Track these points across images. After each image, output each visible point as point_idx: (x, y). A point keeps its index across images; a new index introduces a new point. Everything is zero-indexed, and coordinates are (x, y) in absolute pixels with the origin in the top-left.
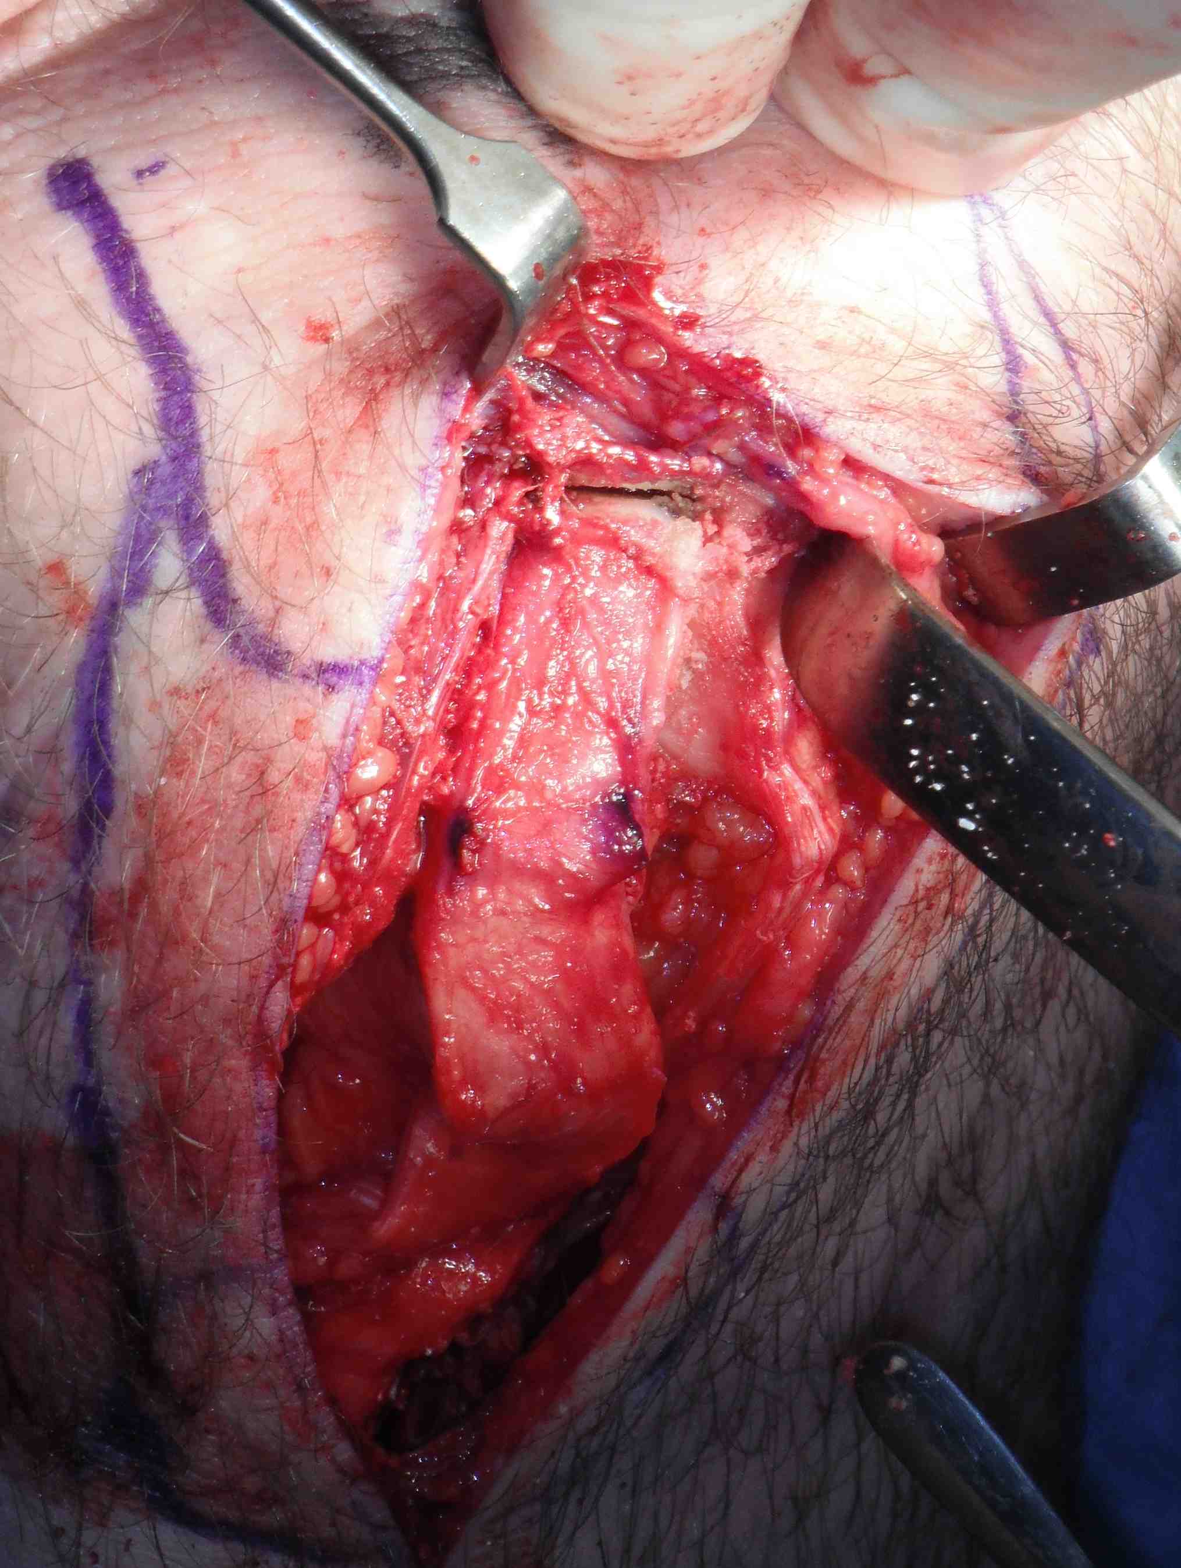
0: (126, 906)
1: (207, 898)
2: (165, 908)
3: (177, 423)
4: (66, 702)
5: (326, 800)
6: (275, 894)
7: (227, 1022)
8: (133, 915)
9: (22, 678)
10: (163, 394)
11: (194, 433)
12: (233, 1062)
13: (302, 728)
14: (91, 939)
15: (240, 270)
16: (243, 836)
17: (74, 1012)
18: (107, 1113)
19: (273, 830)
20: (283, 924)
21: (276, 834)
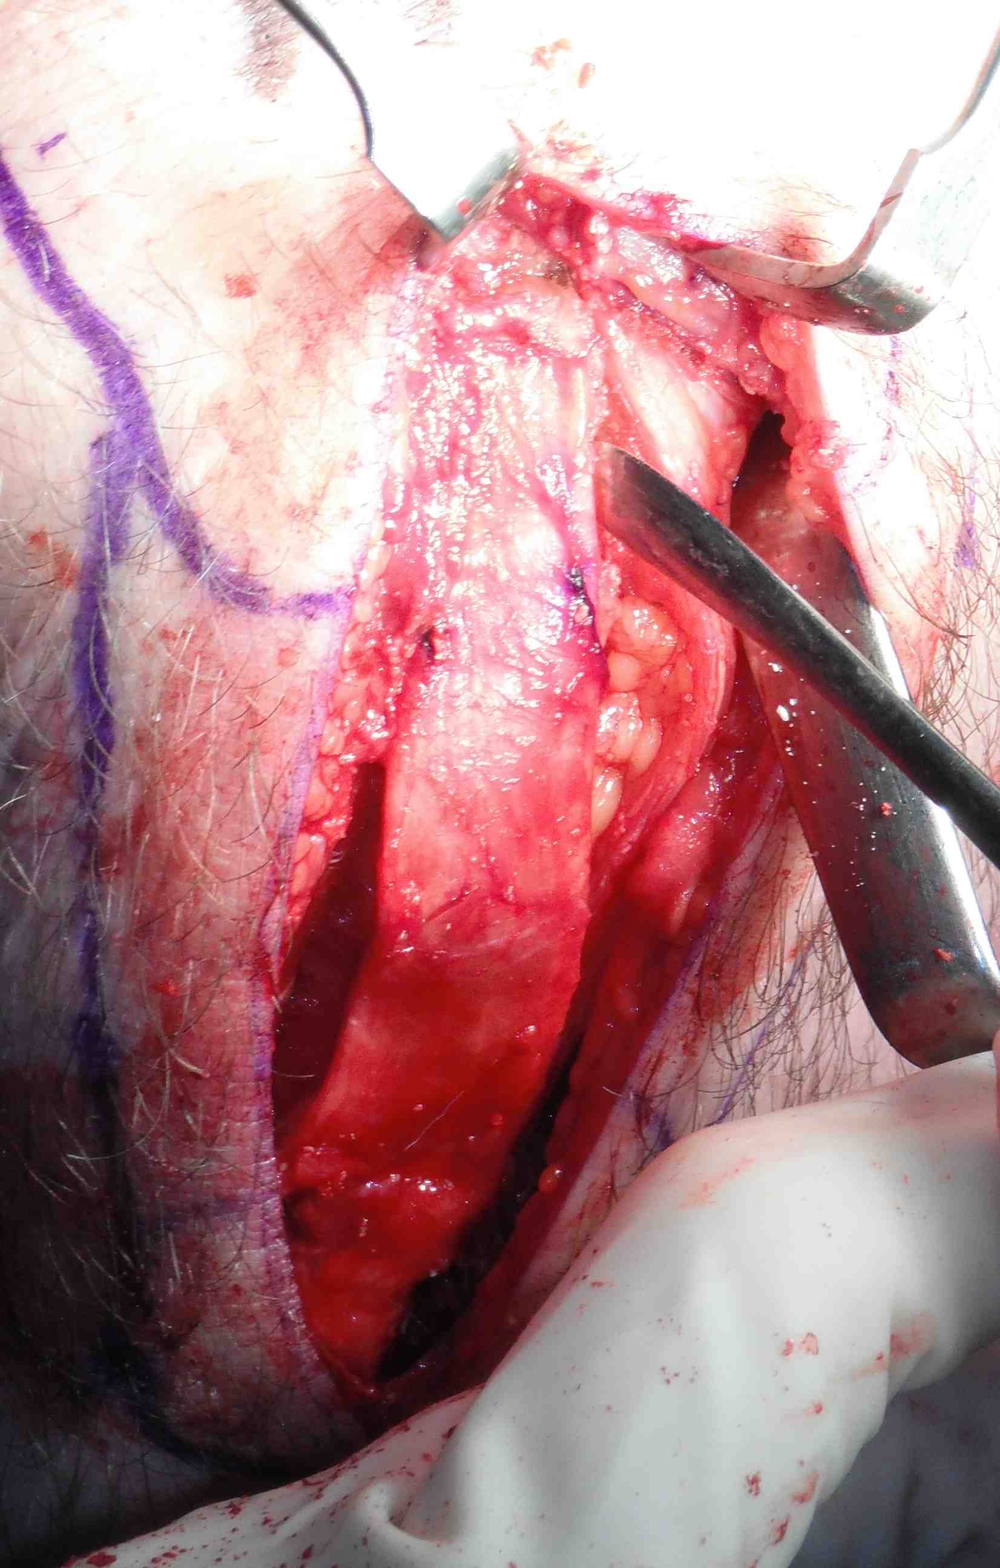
0: (129, 834)
1: (206, 822)
2: (166, 835)
3: (124, 394)
4: (64, 656)
5: (313, 721)
6: (271, 812)
7: (227, 940)
8: (136, 843)
9: (25, 637)
10: (104, 369)
11: (142, 401)
12: (232, 982)
13: (285, 656)
14: (96, 869)
15: (149, 242)
16: (238, 760)
17: (82, 940)
18: (110, 1041)
19: (264, 753)
20: (280, 840)
21: (267, 756)
